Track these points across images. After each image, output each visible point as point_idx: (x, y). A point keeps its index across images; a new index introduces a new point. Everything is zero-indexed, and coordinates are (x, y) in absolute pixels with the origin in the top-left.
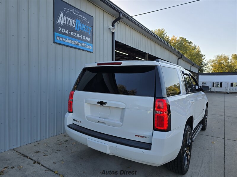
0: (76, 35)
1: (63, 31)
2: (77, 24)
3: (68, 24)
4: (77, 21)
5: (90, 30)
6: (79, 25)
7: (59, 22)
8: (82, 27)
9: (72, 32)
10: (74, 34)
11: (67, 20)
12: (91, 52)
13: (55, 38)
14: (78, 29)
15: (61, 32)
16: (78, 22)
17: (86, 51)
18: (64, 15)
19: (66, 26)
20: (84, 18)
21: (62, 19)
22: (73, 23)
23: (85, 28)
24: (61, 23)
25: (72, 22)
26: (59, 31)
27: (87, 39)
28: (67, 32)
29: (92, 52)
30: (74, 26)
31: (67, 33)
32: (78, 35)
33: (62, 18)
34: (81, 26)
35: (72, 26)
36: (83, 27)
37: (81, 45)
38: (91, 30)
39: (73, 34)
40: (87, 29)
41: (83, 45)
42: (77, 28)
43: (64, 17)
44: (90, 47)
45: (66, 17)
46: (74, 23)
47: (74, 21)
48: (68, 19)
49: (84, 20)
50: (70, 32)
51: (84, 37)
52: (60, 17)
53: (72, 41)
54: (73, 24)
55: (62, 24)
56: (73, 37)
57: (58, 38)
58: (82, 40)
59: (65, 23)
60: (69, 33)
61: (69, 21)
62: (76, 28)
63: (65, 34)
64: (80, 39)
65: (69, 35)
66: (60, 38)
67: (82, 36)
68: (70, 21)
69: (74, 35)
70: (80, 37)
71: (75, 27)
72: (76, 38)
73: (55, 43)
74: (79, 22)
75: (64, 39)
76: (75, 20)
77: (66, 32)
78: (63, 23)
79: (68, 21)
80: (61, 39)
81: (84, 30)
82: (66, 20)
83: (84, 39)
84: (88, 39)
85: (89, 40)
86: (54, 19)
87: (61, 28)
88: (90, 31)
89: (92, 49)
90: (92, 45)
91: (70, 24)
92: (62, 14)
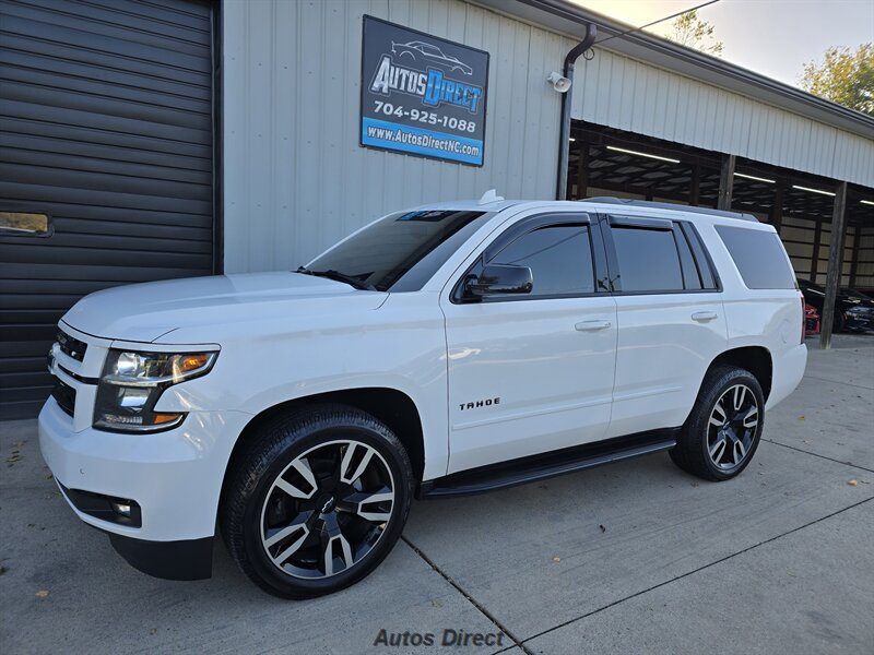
0: (428, 119)
1: (388, 109)
2: (430, 85)
3: (402, 88)
4: (432, 74)
5: (476, 97)
6: (437, 87)
7: (376, 85)
8: (448, 90)
9: (413, 111)
10: (421, 116)
11: (401, 76)
12: (475, 165)
13: (364, 133)
14: (436, 99)
15: (381, 116)
16: (435, 77)
17: (458, 162)
18: (391, 65)
19: (395, 97)
20: (457, 61)
21: (387, 76)
22: (420, 84)
23: (457, 92)
24: (381, 89)
25: (416, 82)
26: (377, 111)
27: (462, 125)
28: (399, 112)
29: (480, 166)
30: (422, 93)
31: (400, 114)
32: (433, 116)
33: (387, 74)
34: (443, 89)
35: (415, 93)
37: (443, 145)
38: (479, 96)
39: (417, 116)
40: (465, 94)
41: (452, 146)
42: (432, 97)
43: (393, 68)
44: (472, 150)
45: (398, 69)
46: (423, 81)
47: (421, 75)
48: (405, 73)
49: (454, 68)
50: (409, 111)
51: (452, 123)
52: (381, 73)
53: (414, 137)
54: (417, 86)
55: (385, 90)
56: (417, 124)
57: (372, 131)
58: (447, 130)
59: (395, 86)
60: (406, 113)
61: (407, 78)
62: (428, 97)
63: (393, 118)
64: (439, 127)
65: (405, 120)
66: (378, 132)
67: (446, 118)
68: (411, 80)
69: (422, 120)
70: (441, 121)
71: (424, 96)
72: (427, 126)
73: (364, 146)
74: (439, 77)
75: (389, 134)
76: (428, 75)
77: (396, 112)
78: (389, 88)
79: (404, 78)
80: (381, 133)
81: (456, 98)
82: (397, 76)
83: (454, 127)
84: (467, 126)
85: (472, 127)
86: (362, 81)
87: (381, 104)
88: (474, 101)
89: (481, 154)
90: (481, 142)
91: (409, 89)
92: (386, 63)
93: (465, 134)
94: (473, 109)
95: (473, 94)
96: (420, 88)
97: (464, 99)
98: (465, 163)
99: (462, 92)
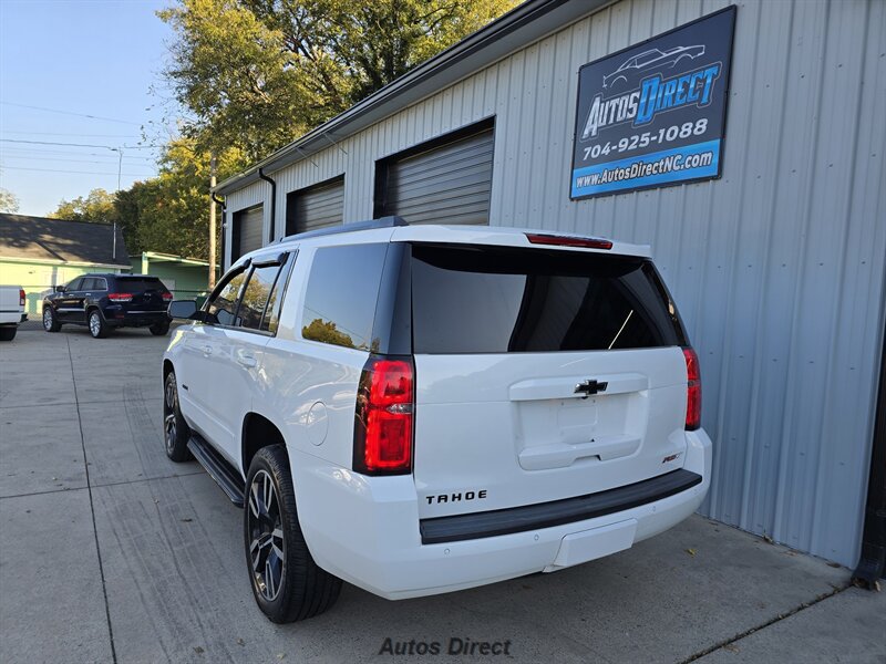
0: (639, 142)
1: (596, 152)
2: (643, 101)
3: (611, 121)
4: (646, 87)
5: (709, 81)
6: (652, 98)
7: (586, 132)
8: (666, 94)
9: (621, 142)
10: (631, 142)
11: (610, 109)
12: (706, 179)
13: (574, 185)
14: (649, 114)
15: (591, 162)
16: (650, 87)
17: (679, 183)
18: (602, 102)
19: (611, 133)
20: (682, 49)
21: (596, 117)
22: (631, 106)
23: (680, 90)
24: (591, 133)
25: (626, 106)
26: (586, 158)
27: (687, 128)
28: (606, 151)
29: (714, 178)
30: (631, 115)
32: (646, 138)
33: (596, 115)
34: (660, 95)
35: (625, 120)
36: (673, 92)
37: (657, 168)
38: (714, 76)
39: (626, 145)
40: (692, 86)
41: (668, 165)
42: (645, 114)
43: (603, 106)
44: (701, 160)
45: (607, 104)
46: (636, 100)
47: (633, 95)
48: (613, 103)
49: (678, 60)
50: (617, 144)
51: (671, 133)
52: (591, 117)
53: (622, 171)
55: (594, 134)
56: (627, 154)
57: (580, 181)
58: (666, 145)
59: (604, 123)
60: (614, 148)
61: (617, 106)
63: (602, 158)
64: (653, 147)
66: (585, 180)
67: (662, 132)
68: (620, 108)
69: (633, 147)
70: (654, 138)
71: (635, 118)
72: (639, 151)
73: (572, 200)
74: (655, 83)
75: (595, 179)
77: (603, 152)
78: (598, 129)
79: (613, 109)
80: (587, 180)
81: (678, 97)
82: (606, 112)
83: (674, 137)
84: (694, 127)
85: (702, 124)
87: (588, 149)
88: (707, 87)
89: (716, 160)
90: (719, 141)
91: (619, 118)
92: (597, 104)
93: (693, 139)
94: (705, 100)
95: (704, 80)
96: (630, 111)
97: (690, 93)
98: (688, 182)
99: (686, 86)
